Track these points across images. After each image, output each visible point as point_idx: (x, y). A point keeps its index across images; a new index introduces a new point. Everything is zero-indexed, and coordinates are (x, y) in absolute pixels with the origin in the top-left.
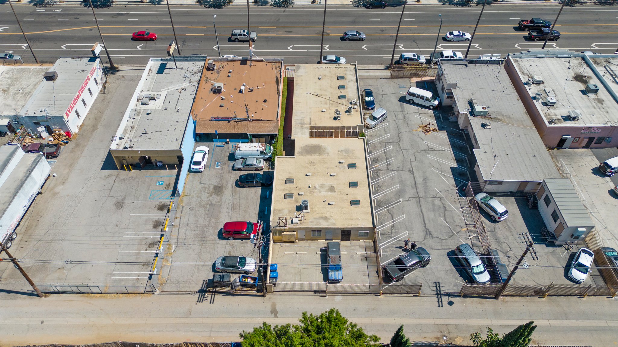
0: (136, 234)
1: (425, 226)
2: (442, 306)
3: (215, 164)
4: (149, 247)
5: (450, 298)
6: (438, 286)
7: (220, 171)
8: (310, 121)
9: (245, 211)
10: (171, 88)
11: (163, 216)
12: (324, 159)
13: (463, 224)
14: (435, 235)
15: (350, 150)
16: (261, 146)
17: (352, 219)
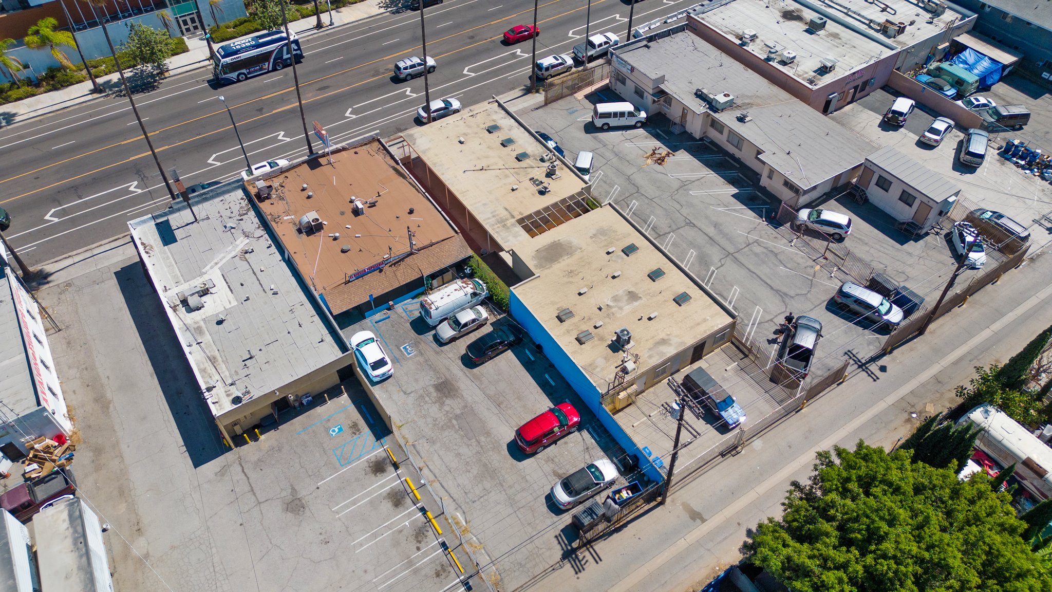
0: (375, 536)
1: (772, 288)
2: (878, 378)
3: (402, 351)
4: (420, 542)
5: (876, 363)
6: (851, 355)
7: (421, 359)
8: (510, 212)
9: (519, 398)
10: (218, 259)
11: (393, 480)
12: (581, 258)
13: (811, 263)
14: (792, 293)
15: (606, 228)
16: (465, 285)
17: (698, 324)
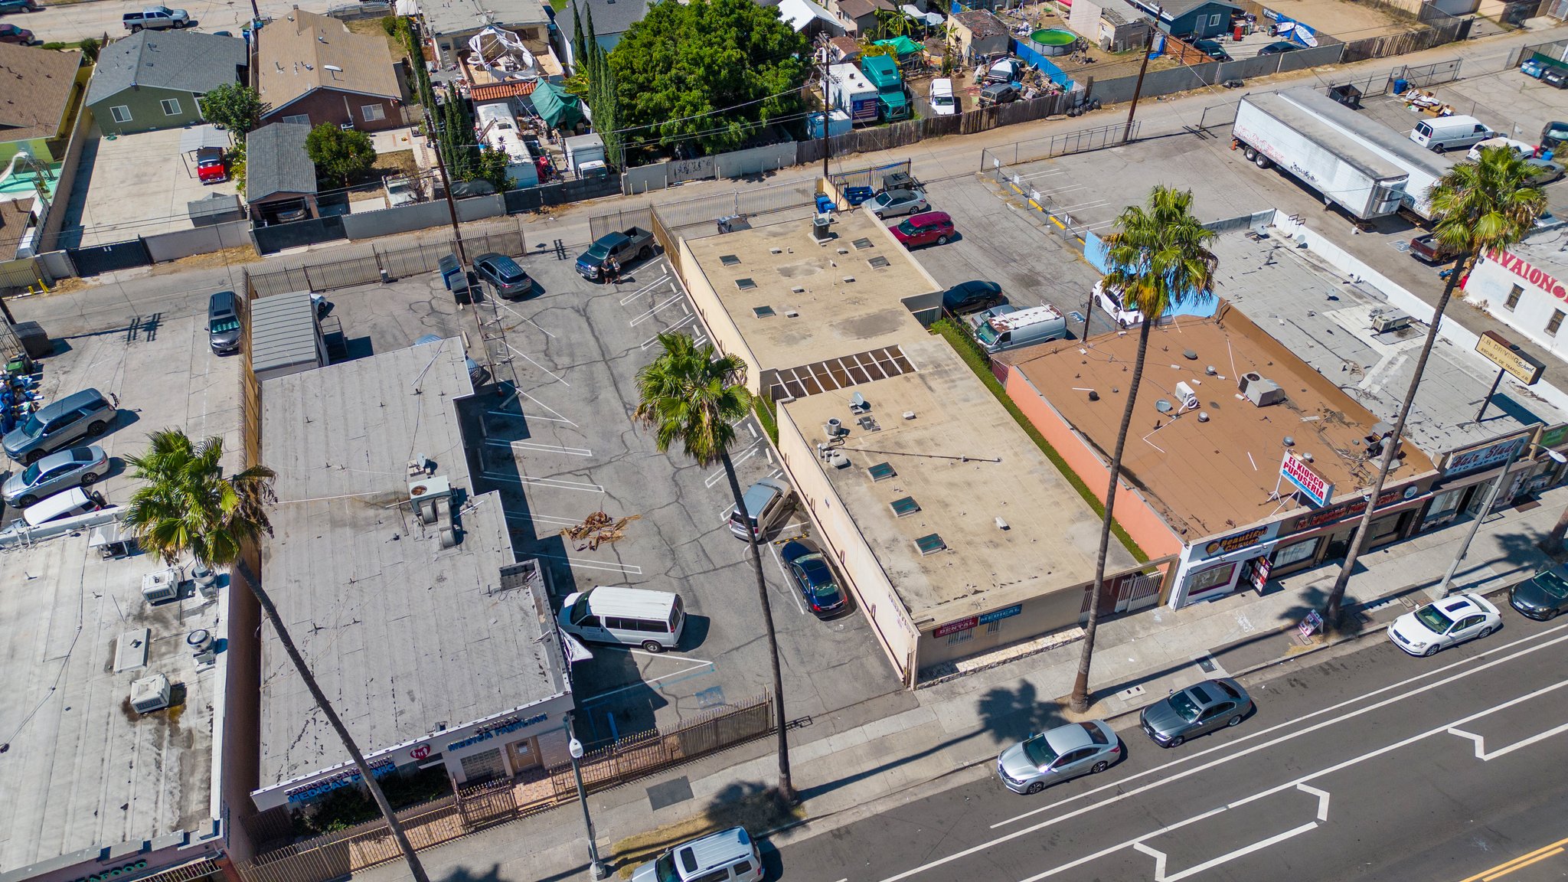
1: (588, 319)
14: (569, 312)
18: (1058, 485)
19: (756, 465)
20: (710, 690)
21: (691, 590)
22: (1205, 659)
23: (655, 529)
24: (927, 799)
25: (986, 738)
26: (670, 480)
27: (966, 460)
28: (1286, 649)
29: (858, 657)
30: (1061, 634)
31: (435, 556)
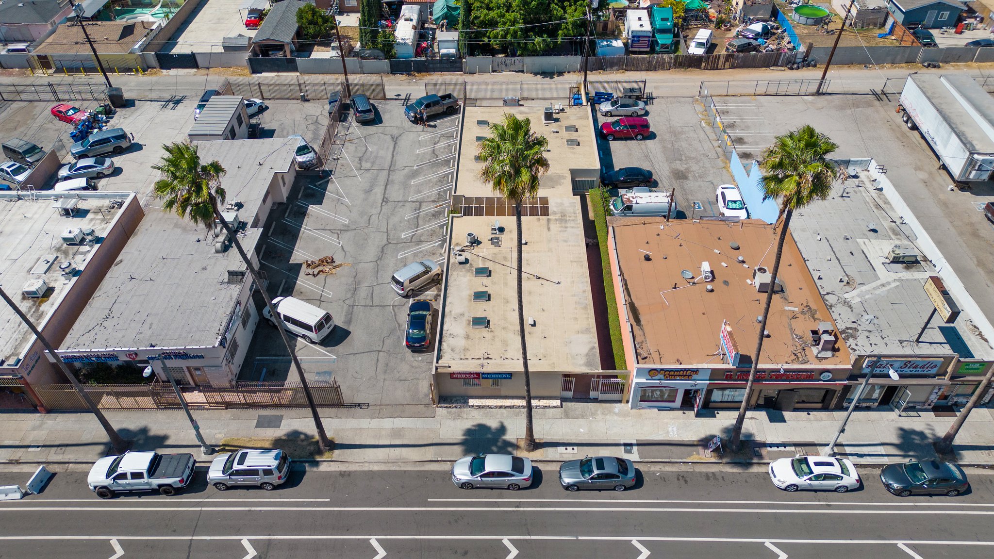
5: (397, 98)
8: (548, 225)
18: (586, 308)
19: (434, 252)
20: (325, 373)
21: (351, 314)
22: (631, 445)
23: (355, 274)
24: (405, 472)
25: (458, 449)
26: (380, 248)
27: (539, 278)
28: (690, 455)
29: (418, 379)
30: (545, 401)
31: (210, 256)
